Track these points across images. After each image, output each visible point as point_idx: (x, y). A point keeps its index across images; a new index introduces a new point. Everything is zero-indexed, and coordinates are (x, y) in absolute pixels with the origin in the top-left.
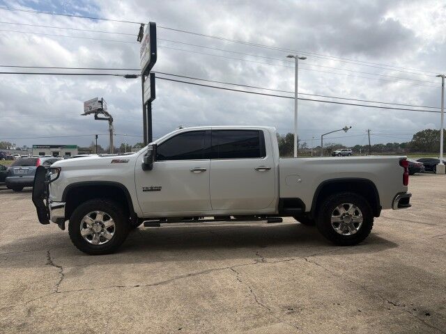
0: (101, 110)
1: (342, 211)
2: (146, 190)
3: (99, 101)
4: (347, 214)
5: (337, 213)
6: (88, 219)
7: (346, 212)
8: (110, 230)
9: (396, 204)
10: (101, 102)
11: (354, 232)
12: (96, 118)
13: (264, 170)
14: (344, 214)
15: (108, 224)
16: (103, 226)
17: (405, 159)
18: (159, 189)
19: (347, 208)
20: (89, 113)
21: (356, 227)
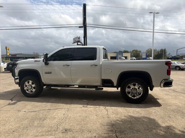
0: (79, 41)
1: (132, 87)
2: (46, 73)
3: (78, 38)
4: (135, 88)
5: (129, 87)
6: (26, 83)
7: (134, 87)
8: (34, 88)
9: (162, 85)
10: (79, 38)
11: (138, 97)
12: (78, 44)
13: (94, 66)
14: (133, 88)
15: (33, 86)
16: (32, 86)
17: (170, 61)
18: (51, 73)
19: (134, 85)
20: (75, 43)
21: (140, 95)
